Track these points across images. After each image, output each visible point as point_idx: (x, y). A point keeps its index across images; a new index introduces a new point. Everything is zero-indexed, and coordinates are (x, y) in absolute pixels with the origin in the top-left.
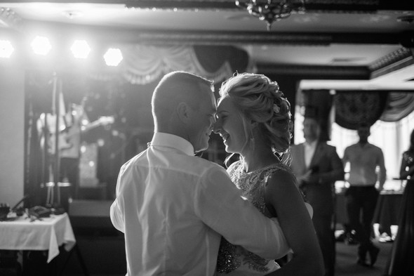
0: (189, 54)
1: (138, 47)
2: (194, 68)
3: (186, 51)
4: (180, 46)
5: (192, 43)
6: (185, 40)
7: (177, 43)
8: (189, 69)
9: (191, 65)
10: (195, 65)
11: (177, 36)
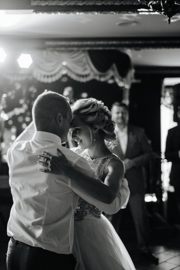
0: (85, 58)
1: (44, 53)
2: (89, 68)
3: (83, 55)
4: (78, 51)
5: (88, 49)
6: (82, 46)
7: (75, 49)
8: (86, 69)
9: (87, 66)
10: (90, 66)
11: (76, 43)
